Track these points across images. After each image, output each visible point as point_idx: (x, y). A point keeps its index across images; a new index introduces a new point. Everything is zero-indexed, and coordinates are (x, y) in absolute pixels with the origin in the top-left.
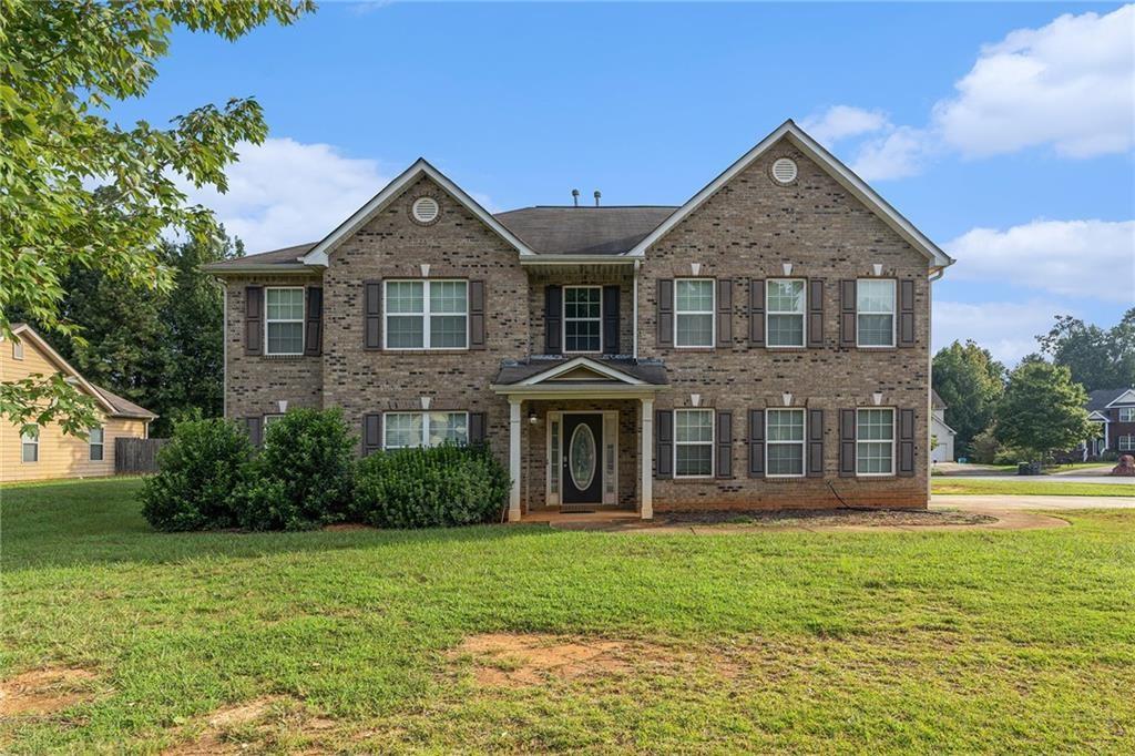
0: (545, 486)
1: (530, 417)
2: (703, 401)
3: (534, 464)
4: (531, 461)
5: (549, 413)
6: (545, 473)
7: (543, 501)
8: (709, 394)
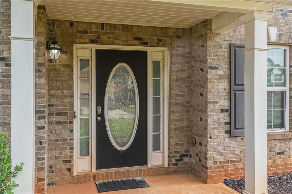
0: (72, 148)
1: (49, 49)
2: (280, 35)
3: (54, 119)
4: (51, 114)
5: (75, 45)
6: (72, 131)
7: (69, 170)
8: (287, 27)
